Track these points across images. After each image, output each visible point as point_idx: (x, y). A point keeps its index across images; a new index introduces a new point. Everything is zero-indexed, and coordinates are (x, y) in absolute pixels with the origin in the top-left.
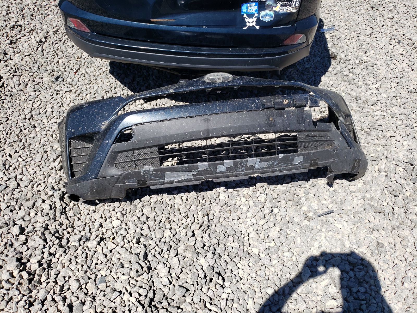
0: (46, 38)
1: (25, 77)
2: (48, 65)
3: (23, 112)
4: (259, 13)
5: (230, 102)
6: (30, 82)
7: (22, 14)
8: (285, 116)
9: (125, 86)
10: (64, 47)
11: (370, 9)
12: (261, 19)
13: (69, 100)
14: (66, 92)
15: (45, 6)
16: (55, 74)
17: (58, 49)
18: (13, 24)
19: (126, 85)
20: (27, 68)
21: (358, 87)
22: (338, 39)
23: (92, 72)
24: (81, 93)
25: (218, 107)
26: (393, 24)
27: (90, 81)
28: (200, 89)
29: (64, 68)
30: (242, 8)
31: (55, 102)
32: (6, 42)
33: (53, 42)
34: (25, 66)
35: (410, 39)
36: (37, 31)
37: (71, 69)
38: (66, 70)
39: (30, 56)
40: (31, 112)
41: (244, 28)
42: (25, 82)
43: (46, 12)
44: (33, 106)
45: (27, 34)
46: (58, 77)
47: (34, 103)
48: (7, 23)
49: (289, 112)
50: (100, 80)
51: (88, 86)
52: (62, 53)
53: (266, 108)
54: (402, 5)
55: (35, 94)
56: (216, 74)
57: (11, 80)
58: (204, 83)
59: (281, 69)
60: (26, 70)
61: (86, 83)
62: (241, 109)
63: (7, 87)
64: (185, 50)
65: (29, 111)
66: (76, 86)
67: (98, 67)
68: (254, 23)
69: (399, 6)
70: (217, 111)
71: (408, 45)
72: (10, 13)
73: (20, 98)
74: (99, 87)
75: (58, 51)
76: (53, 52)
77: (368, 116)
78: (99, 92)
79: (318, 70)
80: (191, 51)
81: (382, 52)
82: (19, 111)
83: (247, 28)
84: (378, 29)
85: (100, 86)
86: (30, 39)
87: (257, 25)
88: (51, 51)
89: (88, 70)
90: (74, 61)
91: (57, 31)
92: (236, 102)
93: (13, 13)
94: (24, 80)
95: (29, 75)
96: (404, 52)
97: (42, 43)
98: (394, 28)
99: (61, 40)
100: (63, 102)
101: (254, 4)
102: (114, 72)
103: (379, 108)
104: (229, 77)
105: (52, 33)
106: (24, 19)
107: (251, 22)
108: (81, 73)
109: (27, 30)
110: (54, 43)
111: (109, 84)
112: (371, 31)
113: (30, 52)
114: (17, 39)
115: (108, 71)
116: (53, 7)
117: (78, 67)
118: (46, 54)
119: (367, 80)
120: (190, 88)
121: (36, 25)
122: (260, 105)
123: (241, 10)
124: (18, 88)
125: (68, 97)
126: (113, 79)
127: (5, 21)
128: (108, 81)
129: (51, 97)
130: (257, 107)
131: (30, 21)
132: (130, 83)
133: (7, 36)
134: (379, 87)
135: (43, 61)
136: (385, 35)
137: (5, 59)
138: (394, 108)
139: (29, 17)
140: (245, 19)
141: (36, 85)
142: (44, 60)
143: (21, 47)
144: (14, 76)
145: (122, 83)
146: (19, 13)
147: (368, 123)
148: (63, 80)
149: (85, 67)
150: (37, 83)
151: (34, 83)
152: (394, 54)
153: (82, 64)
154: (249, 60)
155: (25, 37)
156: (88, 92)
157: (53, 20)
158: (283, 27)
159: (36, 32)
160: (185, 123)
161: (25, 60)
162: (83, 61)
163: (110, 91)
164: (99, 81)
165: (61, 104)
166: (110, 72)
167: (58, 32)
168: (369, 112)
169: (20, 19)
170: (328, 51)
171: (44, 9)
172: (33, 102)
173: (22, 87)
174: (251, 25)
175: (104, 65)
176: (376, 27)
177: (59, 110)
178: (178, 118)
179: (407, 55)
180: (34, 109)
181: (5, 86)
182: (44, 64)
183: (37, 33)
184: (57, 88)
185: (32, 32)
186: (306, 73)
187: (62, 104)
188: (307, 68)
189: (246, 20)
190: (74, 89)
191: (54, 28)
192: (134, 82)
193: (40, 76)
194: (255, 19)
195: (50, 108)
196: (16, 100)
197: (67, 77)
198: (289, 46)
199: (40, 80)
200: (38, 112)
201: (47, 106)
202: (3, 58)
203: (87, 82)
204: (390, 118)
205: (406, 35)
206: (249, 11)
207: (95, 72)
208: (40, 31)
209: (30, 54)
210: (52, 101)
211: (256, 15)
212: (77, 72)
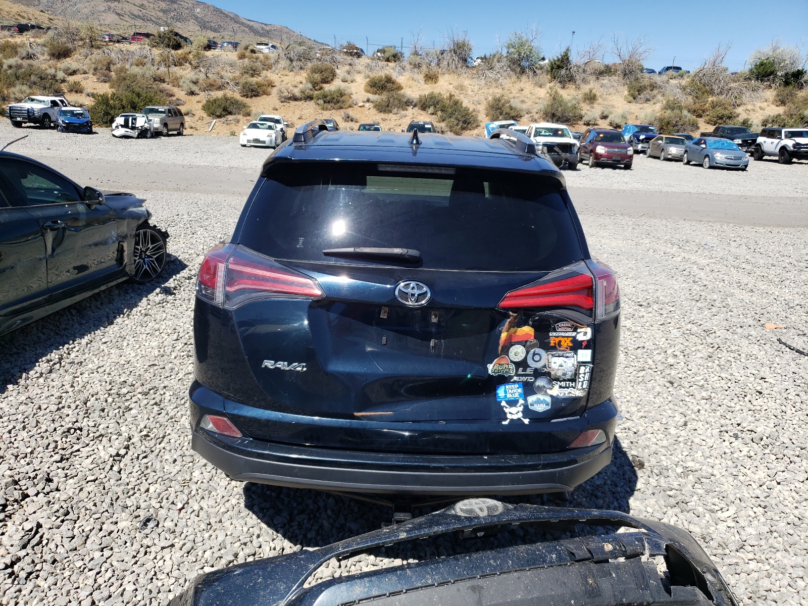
0: (127, 448)
1: (83, 523)
2: (129, 497)
3: (75, 596)
4: (525, 400)
5: (512, 550)
6: (94, 532)
7: (85, 408)
8: (614, 575)
9: (277, 532)
10: (159, 463)
11: (668, 385)
12: (530, 407)
13: (168, 563)
14: (163, 548)
15: (125, 395)
16: (143, 514)
17: (147, 468)
18: (68, 426)
19: (279, 529)
20: (90, 505)
21: (698, 517)
22: (635, 433)
23: (212, 507)
24: (192, 548)
25: (492, 562)
26: (713, 407)
27: (210, 524)
28: (454, 528)
29: (159, 502)
30: (498, 392)
31: (142, 571)
32: (53, 459)
33: (139, 455)
34: (86, 500)
35: (752, 431)
36: (110, 437)
37: (173, 503)
38: (162, 505)
39: (97, 482)
40: (91, 594)
41: (504, 423)
42: (83, 531)
43: (127, 404)
44: (95, 580)
45: (92, 443)
46: (148, 520)
47: (100, 575)
48: (57, 424)
49: (618, 567)
50: (229, 522)
51: (206, 535)
52: (154, 474)
53: (578, 561)
54: (716, 378)
55: (102, 555)
56: (473, 501)
57: (57, 530)
58: (457, 518)
59: (572, 489)
60: (87, 509)
61: (201, 529)
62: (534, 562)
63: (47, 544)
64: (411, 462)
65: (88, 593)
66: (183, 536)
67: (223, 497)
68: (520, 415)
69: (712, 380)
70: (492, 571)
71: (752, 440)
72: (63, 407)
73: (71, 566)
74: (227, 535)
75: (149, 471)
76: (139, 472)
77: (738, 572)
78: (228, 546)
79: (619, 489)
80: (421, 462)
81: (714, 453)
82: (69, 592)
83: (509, 423)
84: (693, 416)
85: (229, 533)
86: (96, 450)
87: (525, 417)
88: (135, 470)
89: (204, 504)
90: (178, 487)
91: (147, 436)
92: (522, 549)
93: (69, 407)
94: (83, 528)
95: (92, 519)
96: (752, 453)
97: (119, 458)
98: (718, 413)
99: (152, 451)
100: (157, 569)
101: (517, 386)
102: (254, 505)
103: (751, 556)
104: (497, 507)
105: (138, 439)
106: (88, 417)
107: (514, 413)
108: (192, 510)
109: (91, 435)
110: (141, 457)
111: (245, 529)
112: (684, 419)
113: (97, 475)
114: (72, 453)
115: (242, 505)
116: (140, 396)
117: (186, 499)
118: (126, 476)
119: (710, 504)
120: (436, 529)
121: (108, 427)
122: (565, 555)
123: (496, 395)
124: (68, 545)
125: (167, 558)
126: (253, 519)
127: (53, 420)
128: (243, 522)
129: (134, 561)
130: (560, 558)
131: (99, 420)
132: (285, 525)
133: (56, 447)
134: (736, 515)
135: (119, 490)
136: (708, 426)
137: (47, 489)
138: (779, 555)
139: (97, 413)
140: (504, 409)
141: (105, 536)
142: (122, 487)
143: (78, 466)
144: (63, 521)
145: (269, 526)
146: (79, 407)
147: (744, 587)
148: (157, 526)
149: (198, 498)
150: (107, 534)
151: (102, 534)
152: (735, 455)
153: (193, 493)
154: (519, 475)
155: (87, 449)
156: (207, 546)
157: (139, 416)
158: (568, 420)
159: (108, 438)
160: (436, 597)
161: (86, 490)
162: (194, 487)
163: (249, 543)
164: (227, 524)
165: (153, 573)
166: (246, 506)
167: (149, 436)
168: (737, 564)
169: (80, 418)
170: (624, 454)
171: (124, 399)
172: (98, 573)
173: (76, 542)
174: (515, 417)
175: (234, 493)
176: (689, 412)
177: (149, 587)
178: (422, 587)
179: (758, 458)
180: (99, 588)
181: (44, 542)
182: (122, 496)
183: (110, 441)
184: (146, 542)
185: (100, 439)
186: (599, 494)
187: (155, 574)
188: (598, 486)
189: (506, 410)
190: (178, 543)
191: (141, 432)
192: (292, 524)
193: (114, 520)
194: (521, 409)
195: (131, 583)
196: (64, 569)
197: (165, 519)
198: (581, 450)
199: (113, 527)
200: (106, 594)
201: (126, 580)
202: (44, 489)
203: (203, 526)
204: (780, 576)
205: (744, 425)
206: (509, 396)
207: (218, 507)
208: (117, 437)
209: (97, 479)
210: (135, 568)
211: (521, 401)
212: (183, 508)
